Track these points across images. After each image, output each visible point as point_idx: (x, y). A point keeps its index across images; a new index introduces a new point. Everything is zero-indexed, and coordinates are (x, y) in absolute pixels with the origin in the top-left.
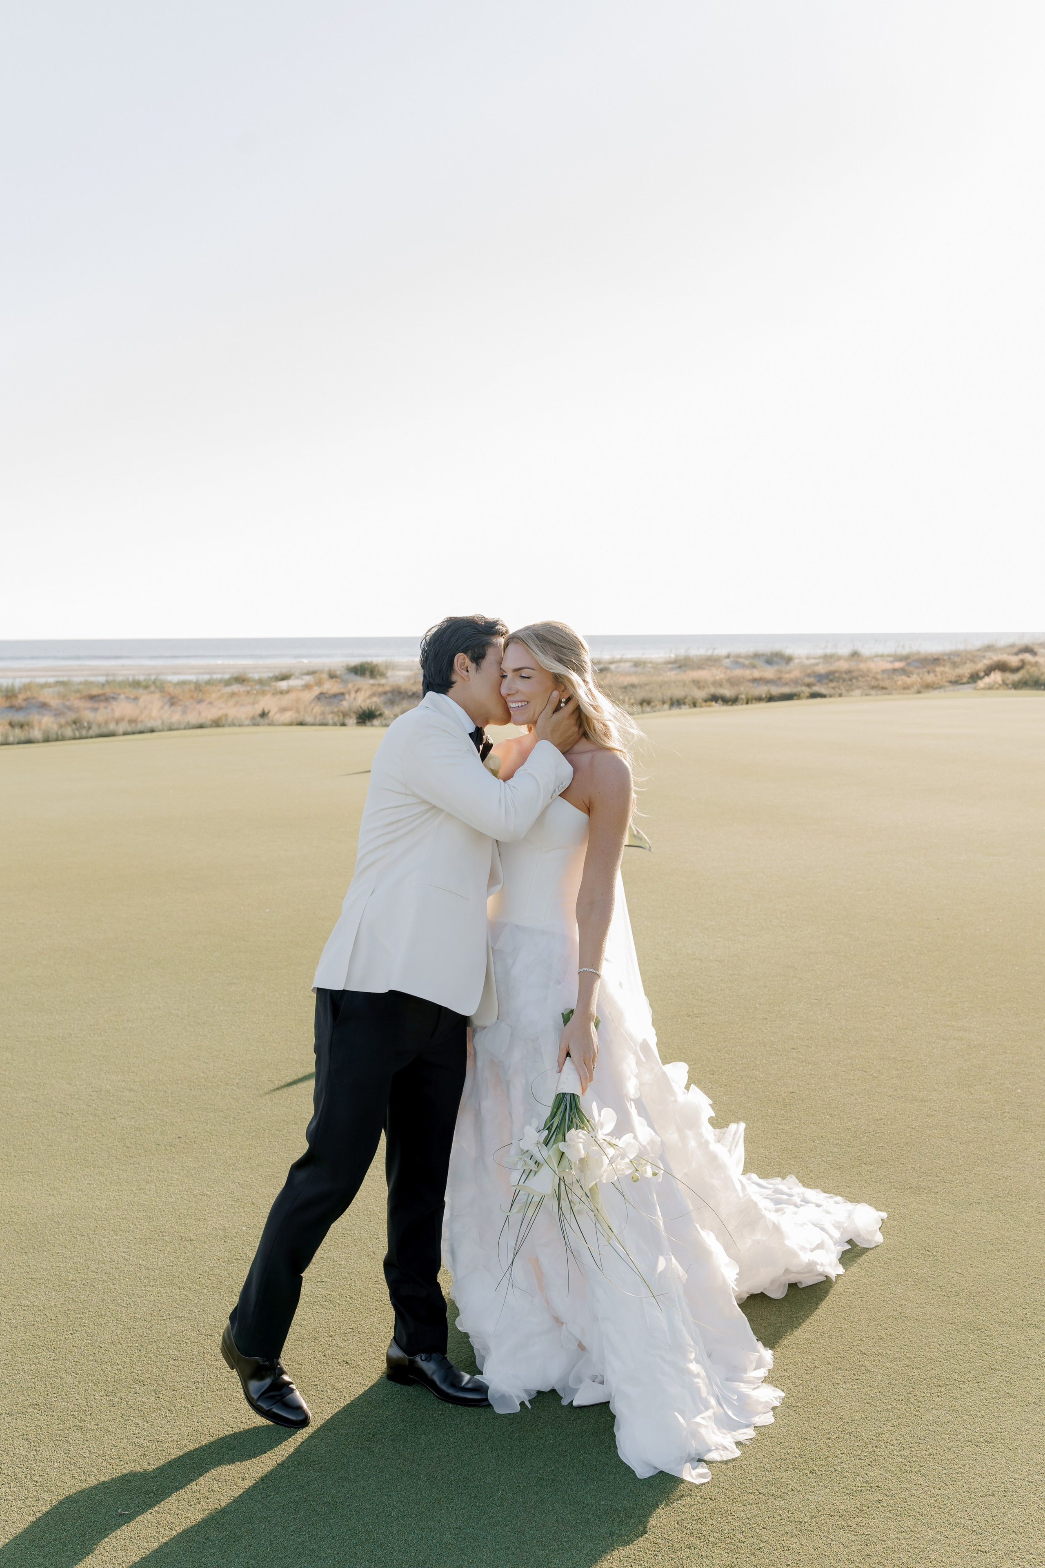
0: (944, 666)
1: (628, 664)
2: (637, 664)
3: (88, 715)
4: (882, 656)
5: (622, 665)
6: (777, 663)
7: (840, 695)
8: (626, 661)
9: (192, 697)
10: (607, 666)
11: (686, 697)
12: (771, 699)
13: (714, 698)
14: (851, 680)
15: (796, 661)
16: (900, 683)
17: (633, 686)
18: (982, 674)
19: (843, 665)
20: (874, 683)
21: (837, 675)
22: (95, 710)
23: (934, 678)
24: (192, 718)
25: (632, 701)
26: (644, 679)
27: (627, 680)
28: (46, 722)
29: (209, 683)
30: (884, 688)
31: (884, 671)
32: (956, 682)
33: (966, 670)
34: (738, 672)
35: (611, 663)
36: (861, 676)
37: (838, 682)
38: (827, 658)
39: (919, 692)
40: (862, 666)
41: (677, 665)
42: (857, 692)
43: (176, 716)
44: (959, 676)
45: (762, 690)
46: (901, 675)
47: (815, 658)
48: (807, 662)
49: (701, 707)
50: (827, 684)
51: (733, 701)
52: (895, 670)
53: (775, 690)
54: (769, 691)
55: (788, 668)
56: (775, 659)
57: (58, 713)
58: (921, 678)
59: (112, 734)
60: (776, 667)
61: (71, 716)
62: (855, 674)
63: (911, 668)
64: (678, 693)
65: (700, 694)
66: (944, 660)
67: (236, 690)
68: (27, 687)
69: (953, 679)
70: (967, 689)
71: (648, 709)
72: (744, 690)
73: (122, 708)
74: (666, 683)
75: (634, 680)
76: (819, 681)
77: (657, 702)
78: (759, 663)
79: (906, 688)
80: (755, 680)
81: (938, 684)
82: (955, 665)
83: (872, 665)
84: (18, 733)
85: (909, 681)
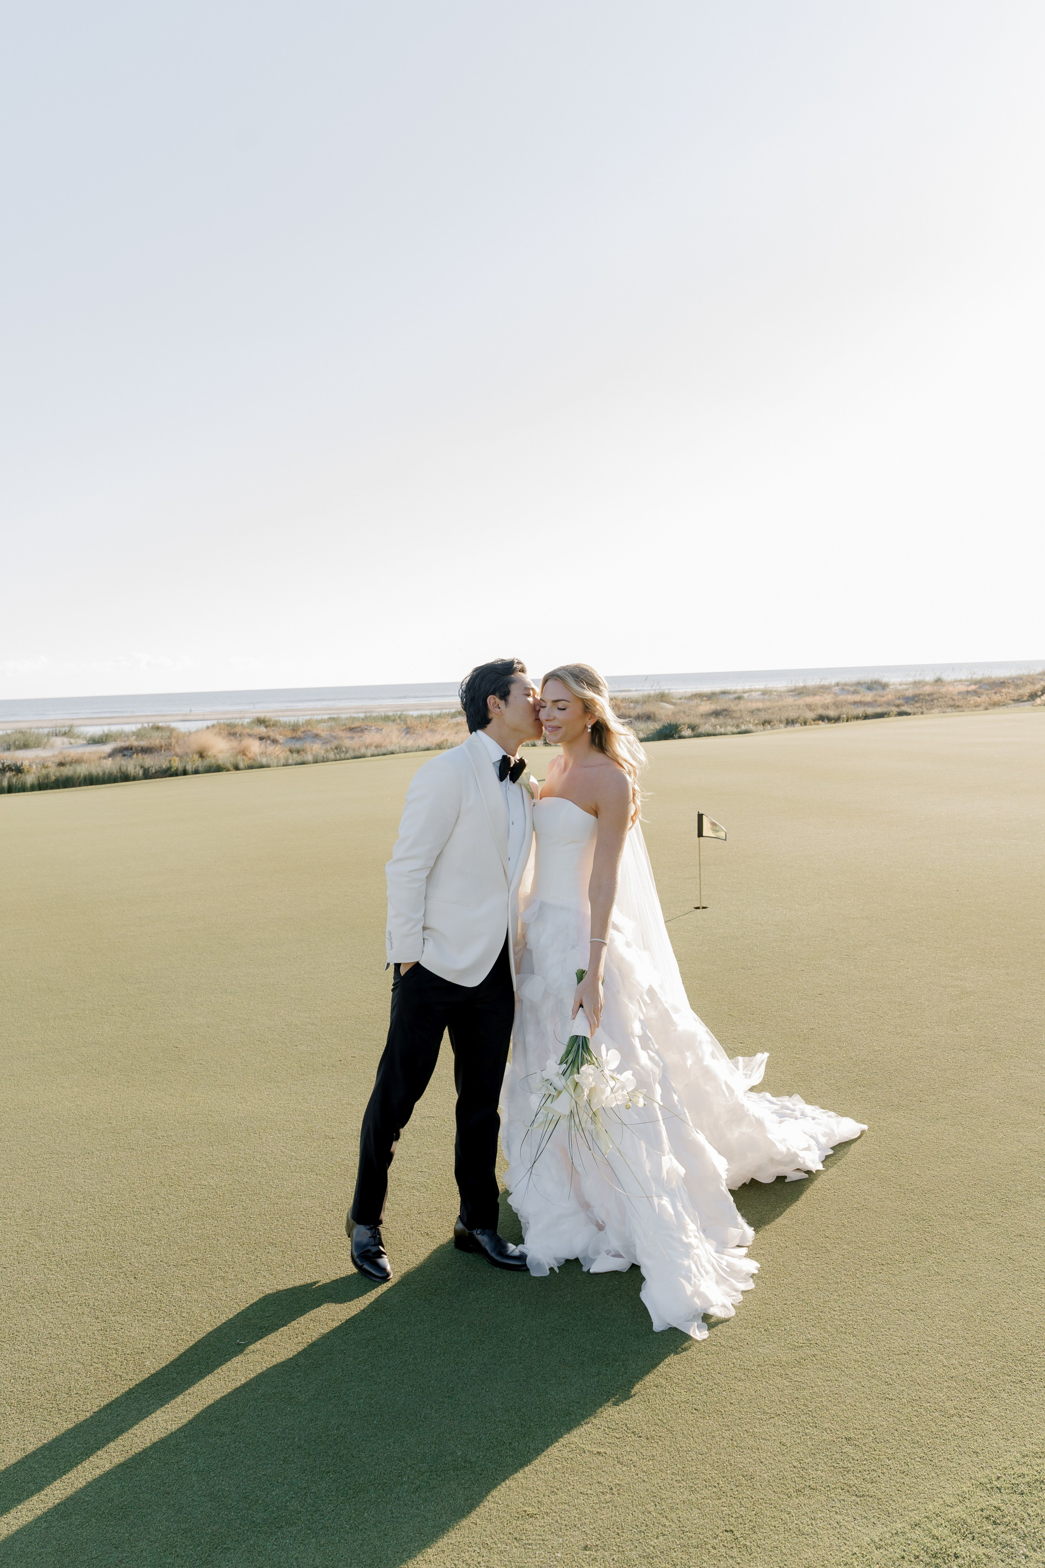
0: (1008, 688)
2: (764, 693)
3: (347, 743)
4: (961, 681)
5: (753, 694)
6: (876, 689)
7: (922, 713)
8: (756, 691)
9: (427, 727)
10: (741, 695)
11: (799, 718)
12: (866, 717)
13: (822, 718)
14: (932, 701)
15: (891, 687)
16: (972, 702)
17: (759, 710)
18: (1040, 693)
19: (928, 689)
20: (951, 703)
21: (921, 697)
22: (352, 738)
23: (1000, 698)
24: (422, 743)
25: (756, 722)
26: (768, 704)
27: (755, 705)
28: (316, 748)
29: (439, 716)
30: (958, 706)
31: (959, 693)
32: (1018, 700)
33: (1027, 690)
34: (842, 697)
36: (940, 697)
37: (922, 702)
38: (916, 684)
39: (986, 709)
40: (943, 690)
42: (936, 710)
43: (410, 743)
44: (1021, 695)
45: (860, 711)
46: (972, 696)
47: (907, 684)
48: (900, 688)
49: (811, 725)
50: (913, 704)
51: (837, 719)
52: (968, 692)
53: (870, 711)
54: (865, 711)
55: (885, 692)
56: (875, 686)
57: (326, 742)
58: (989, 698)
59: (363, 756)
60: (874, 692)
61: (335, 743)
62: (935, 696)
63: (982, 690)
64: (793, 715)
65: (810, 715)
66: (1009, 683)
67: (459, 721)
68: (308, 723)
69: (1015, 698)
70: (1027, 706)
71: (769, 727)
72: (846, 711)
73: (372, 737)
74: (784, 707)
75: (760, 705)
76: (907, 703)
77: (775, 722)
78: (862, 689)
79: (977, 706)
80: (855, 703)
81: (1003, 702)
82: (1017, 686)
83: (951, 689)
84: (296, 757)
85: (978, 700)
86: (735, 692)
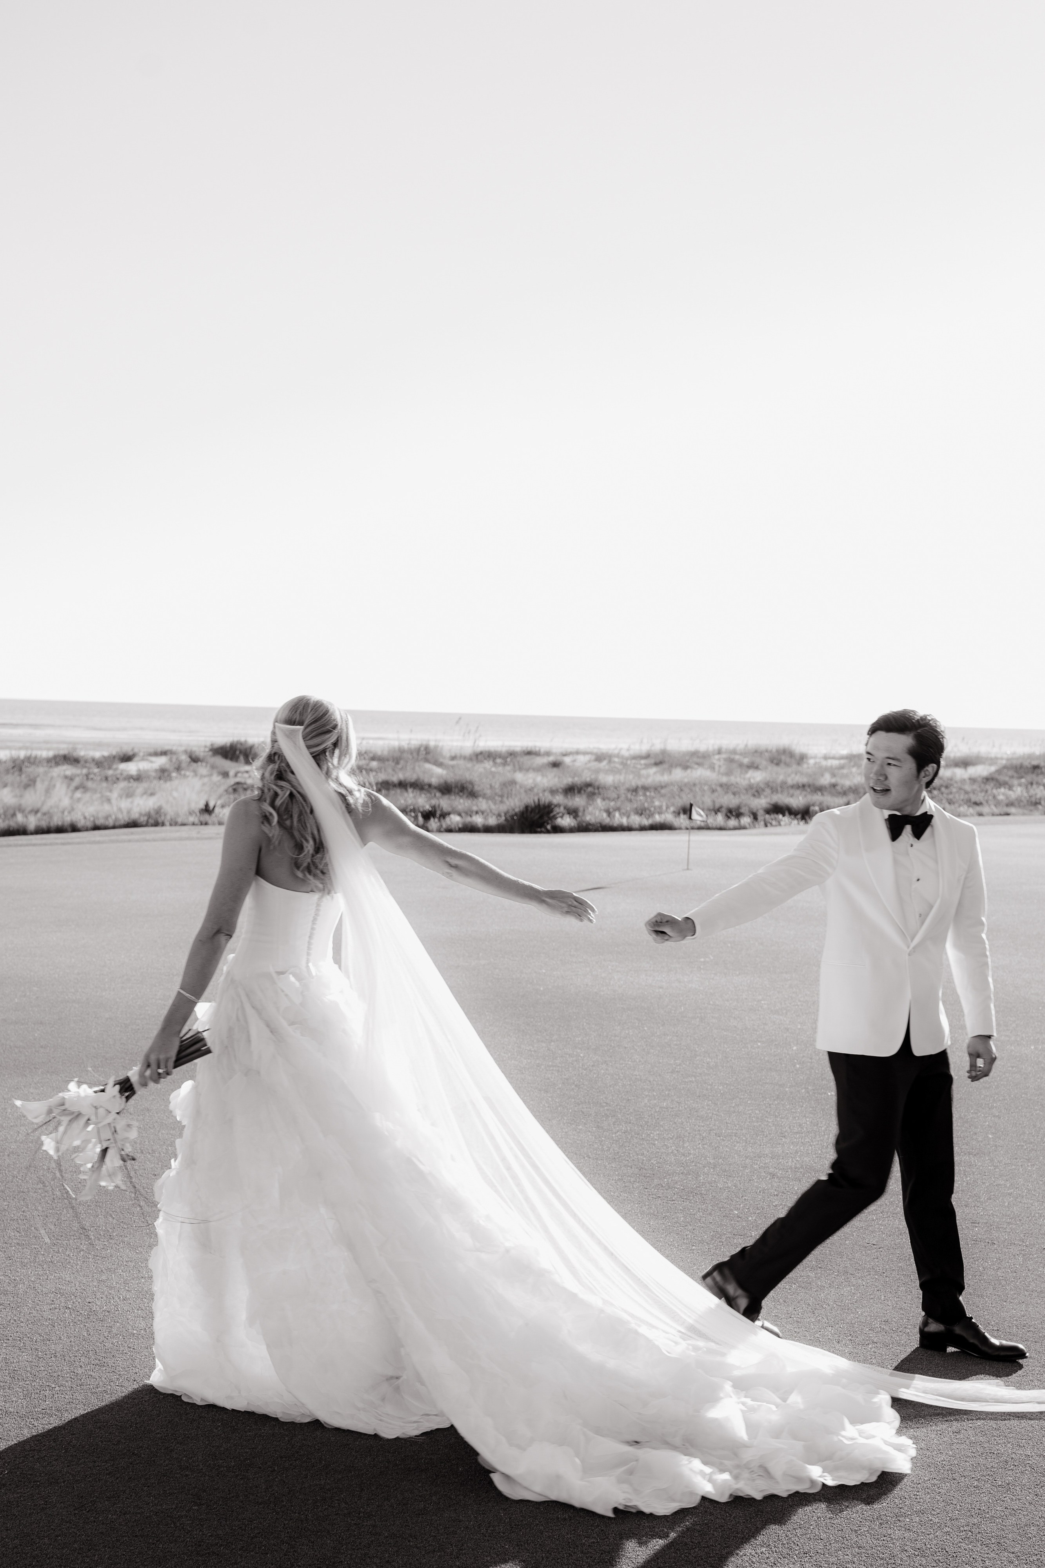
1: (587, 757)
35: (565, 755)
41: (653, 761)
56: (783, 758)
86: (548, 754)
